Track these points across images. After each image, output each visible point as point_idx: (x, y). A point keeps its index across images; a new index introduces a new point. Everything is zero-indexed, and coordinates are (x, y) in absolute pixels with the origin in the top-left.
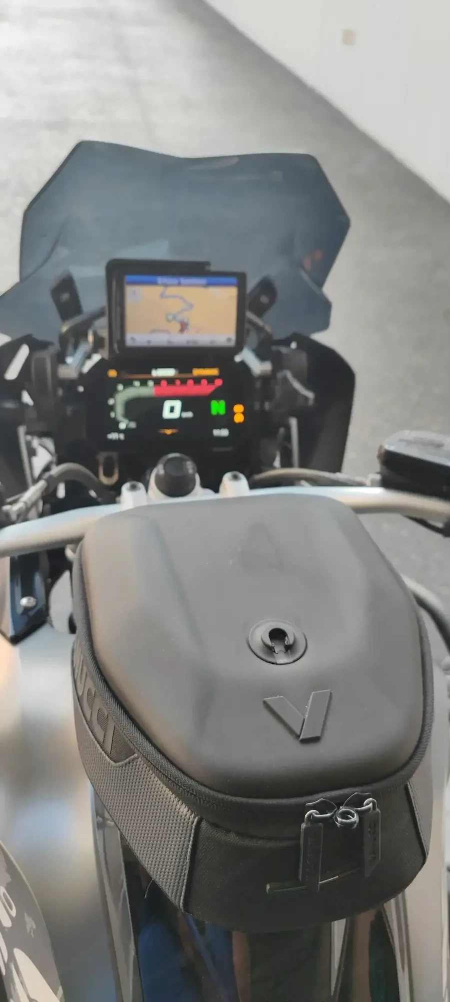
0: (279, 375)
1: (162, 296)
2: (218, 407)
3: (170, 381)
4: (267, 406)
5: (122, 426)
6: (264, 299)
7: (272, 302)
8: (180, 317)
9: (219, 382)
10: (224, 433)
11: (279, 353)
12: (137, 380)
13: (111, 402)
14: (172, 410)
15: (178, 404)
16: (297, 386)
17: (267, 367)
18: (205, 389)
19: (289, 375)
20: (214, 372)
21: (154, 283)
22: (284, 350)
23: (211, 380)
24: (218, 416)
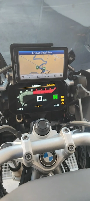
0: (78, 85)
1: (34, 59)
2: (55, 97)
3: (39, 89)
4: (72, 95)
5: (22, 105)
6: (71, 59)
7: (74, 59)
8: (42, 67)
9: (55, 88)
10: (58, 105)
11: (76, 77)
12: (27, 89)
13: (18, 97)
14: (40, 99)
15: (41, 97)
16: (84, 89)
17: (72, 82)
18: (51, 91)
19: (81, 86)
20: (54, 85)
21: (31, 54)
22: (78, 76)
23: (52, 87)
24: (56, 100)
